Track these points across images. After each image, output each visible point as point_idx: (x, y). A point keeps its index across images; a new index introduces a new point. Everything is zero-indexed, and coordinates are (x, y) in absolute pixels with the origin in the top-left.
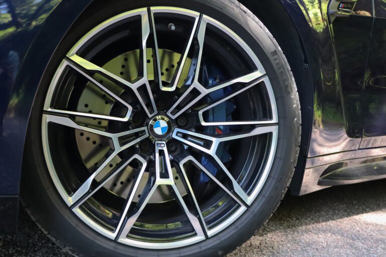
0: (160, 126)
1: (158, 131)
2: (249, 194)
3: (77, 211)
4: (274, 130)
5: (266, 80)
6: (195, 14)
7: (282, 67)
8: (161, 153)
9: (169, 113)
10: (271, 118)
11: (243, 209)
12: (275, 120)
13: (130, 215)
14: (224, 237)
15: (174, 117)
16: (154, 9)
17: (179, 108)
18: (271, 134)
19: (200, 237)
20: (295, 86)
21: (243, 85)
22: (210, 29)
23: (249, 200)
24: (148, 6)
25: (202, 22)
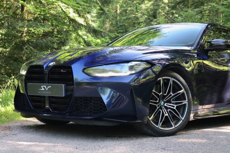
0: (162, 103)
1: (162, 104)
2: (183, 118)
3: (151, 121)
4: (187, 103)
5: (185, 92)
6: (170, 78)
7: (187, 88)
8: (164, 109)
9: (164, 100)
10: (186, 100)
11: (182, 121)
12: (187, 100)
13: (160, 122)
14: (179, 127)
15: (165, 101)
16: (163, 78)
17: (166, 99)
18: (186, 104)
19: (174, 127)
20: (190, 92)
21: (180, 93)
22: (173, 81)
23: (183, 119)
24: (162, 77)
25: (172, 79)
